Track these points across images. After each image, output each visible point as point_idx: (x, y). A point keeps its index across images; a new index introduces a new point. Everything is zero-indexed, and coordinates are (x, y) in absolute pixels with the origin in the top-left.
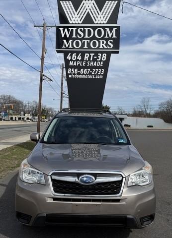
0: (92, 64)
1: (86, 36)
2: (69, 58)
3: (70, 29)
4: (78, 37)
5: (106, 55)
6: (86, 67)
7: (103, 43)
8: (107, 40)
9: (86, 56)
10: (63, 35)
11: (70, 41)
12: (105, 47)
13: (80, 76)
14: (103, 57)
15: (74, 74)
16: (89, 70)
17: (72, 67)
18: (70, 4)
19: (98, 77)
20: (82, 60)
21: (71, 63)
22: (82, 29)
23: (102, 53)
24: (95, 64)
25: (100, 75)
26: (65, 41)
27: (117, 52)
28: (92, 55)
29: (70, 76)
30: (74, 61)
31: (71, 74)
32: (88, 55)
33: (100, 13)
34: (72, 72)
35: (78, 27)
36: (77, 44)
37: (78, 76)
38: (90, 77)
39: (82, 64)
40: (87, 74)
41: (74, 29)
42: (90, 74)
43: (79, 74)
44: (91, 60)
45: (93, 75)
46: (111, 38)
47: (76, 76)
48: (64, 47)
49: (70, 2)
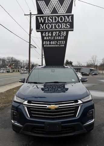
0: (57, 38)
1: (54, 22)
2: (44, 35)
3: (44, 17)
4: (49, 22)
5: (65, 32)
6: (54, 40)
7: (64, 25)
8: (66, 23)
9: (54, 33)
10: (40, 21)
11: (44, 25)
12: (65, 27)
13: (51, 46)
14: (64, 33)
15: (47, 45)
16: (56, 41)
17: (46, 40)
18: (43, 3)
19: (62, 46)
20: (52, 36)
21: (45, 38)
22: (51, 17)
23: (63, 31)
24: (59, 38)
25: (63, 44)
26: (41, 25)
27: (73, 30)
28: (57, 32)
29: (45, 46)
30: (47, 37)
31: (45, 45)
32: (55, 32)
33: (62, 7)
34: (46, 43)
35: (48, 16)
36: (49, 26)
37: (49, 46)
38: (57, 46)
39: (52, 38)
40: (55, 44)
41: (46, 18)
42: (57, 44)
43: (50, 44)
44: (57, 35)
45: (58, 44)
46: (68, 22)
47: (48, 46)
48: (41, 28)
49: (44, 1)
